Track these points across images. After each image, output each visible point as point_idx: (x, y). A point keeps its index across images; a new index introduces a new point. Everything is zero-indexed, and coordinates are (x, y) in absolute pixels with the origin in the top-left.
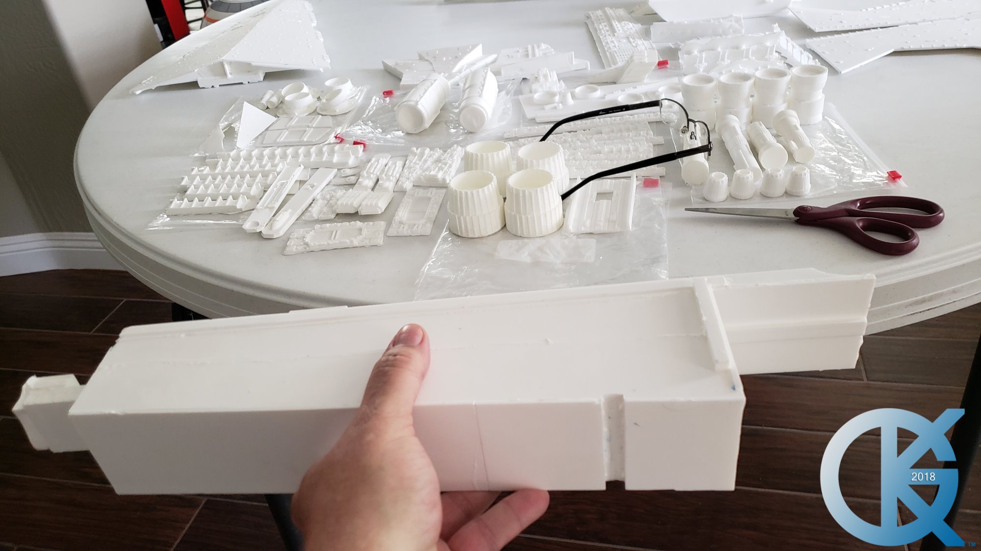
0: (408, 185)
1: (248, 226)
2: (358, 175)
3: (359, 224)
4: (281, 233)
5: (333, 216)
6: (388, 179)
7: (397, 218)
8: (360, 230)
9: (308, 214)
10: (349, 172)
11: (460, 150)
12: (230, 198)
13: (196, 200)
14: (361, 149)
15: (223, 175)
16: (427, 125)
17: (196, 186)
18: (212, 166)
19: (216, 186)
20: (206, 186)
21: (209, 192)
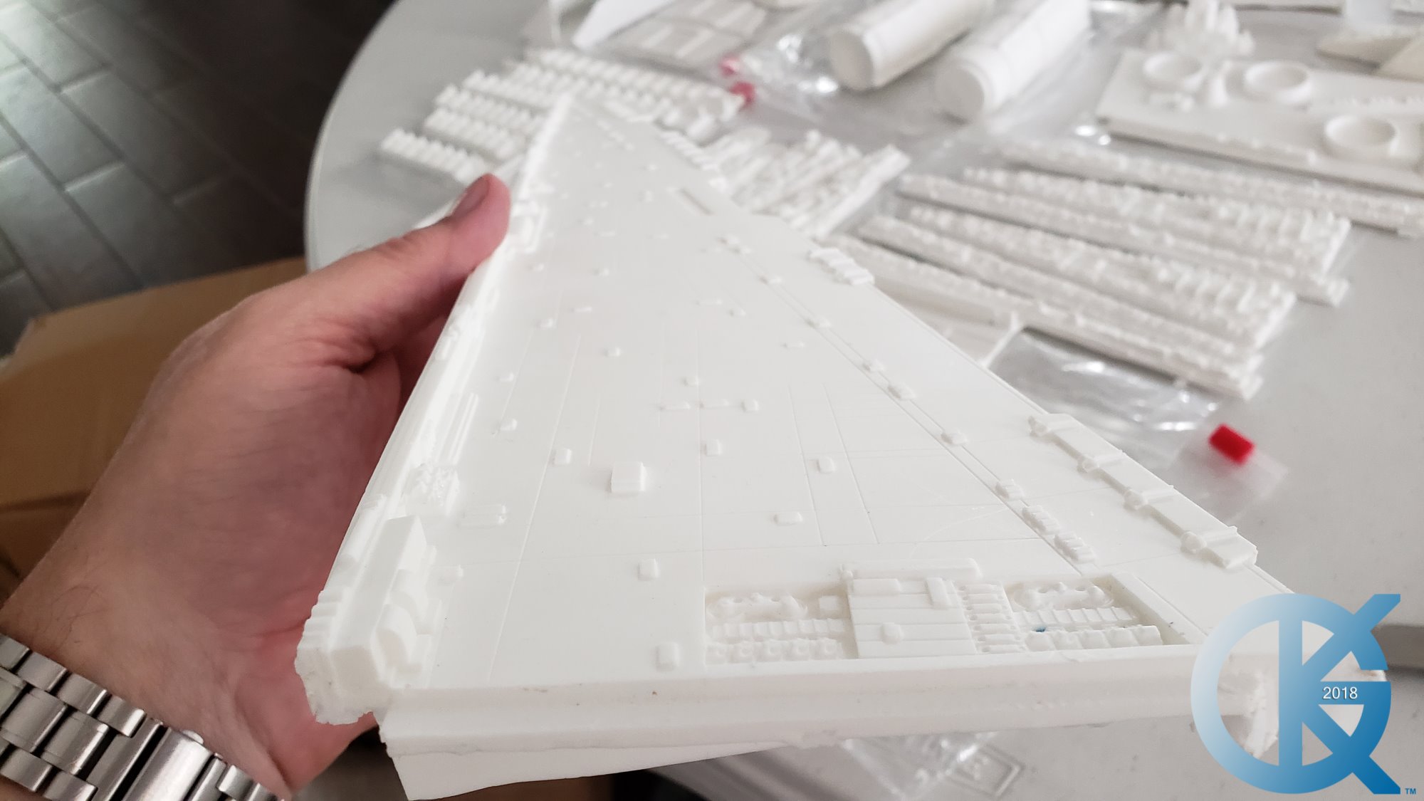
11: (892, 162)
12: (462, 154)
13: (422, 142)
14: (732, 106)
15: (499, 100)
16: (879, 80)
17: (450, 112)
18: (505, 75)
19: (472, 120)
20: (461, 116)
21: (454, 130)
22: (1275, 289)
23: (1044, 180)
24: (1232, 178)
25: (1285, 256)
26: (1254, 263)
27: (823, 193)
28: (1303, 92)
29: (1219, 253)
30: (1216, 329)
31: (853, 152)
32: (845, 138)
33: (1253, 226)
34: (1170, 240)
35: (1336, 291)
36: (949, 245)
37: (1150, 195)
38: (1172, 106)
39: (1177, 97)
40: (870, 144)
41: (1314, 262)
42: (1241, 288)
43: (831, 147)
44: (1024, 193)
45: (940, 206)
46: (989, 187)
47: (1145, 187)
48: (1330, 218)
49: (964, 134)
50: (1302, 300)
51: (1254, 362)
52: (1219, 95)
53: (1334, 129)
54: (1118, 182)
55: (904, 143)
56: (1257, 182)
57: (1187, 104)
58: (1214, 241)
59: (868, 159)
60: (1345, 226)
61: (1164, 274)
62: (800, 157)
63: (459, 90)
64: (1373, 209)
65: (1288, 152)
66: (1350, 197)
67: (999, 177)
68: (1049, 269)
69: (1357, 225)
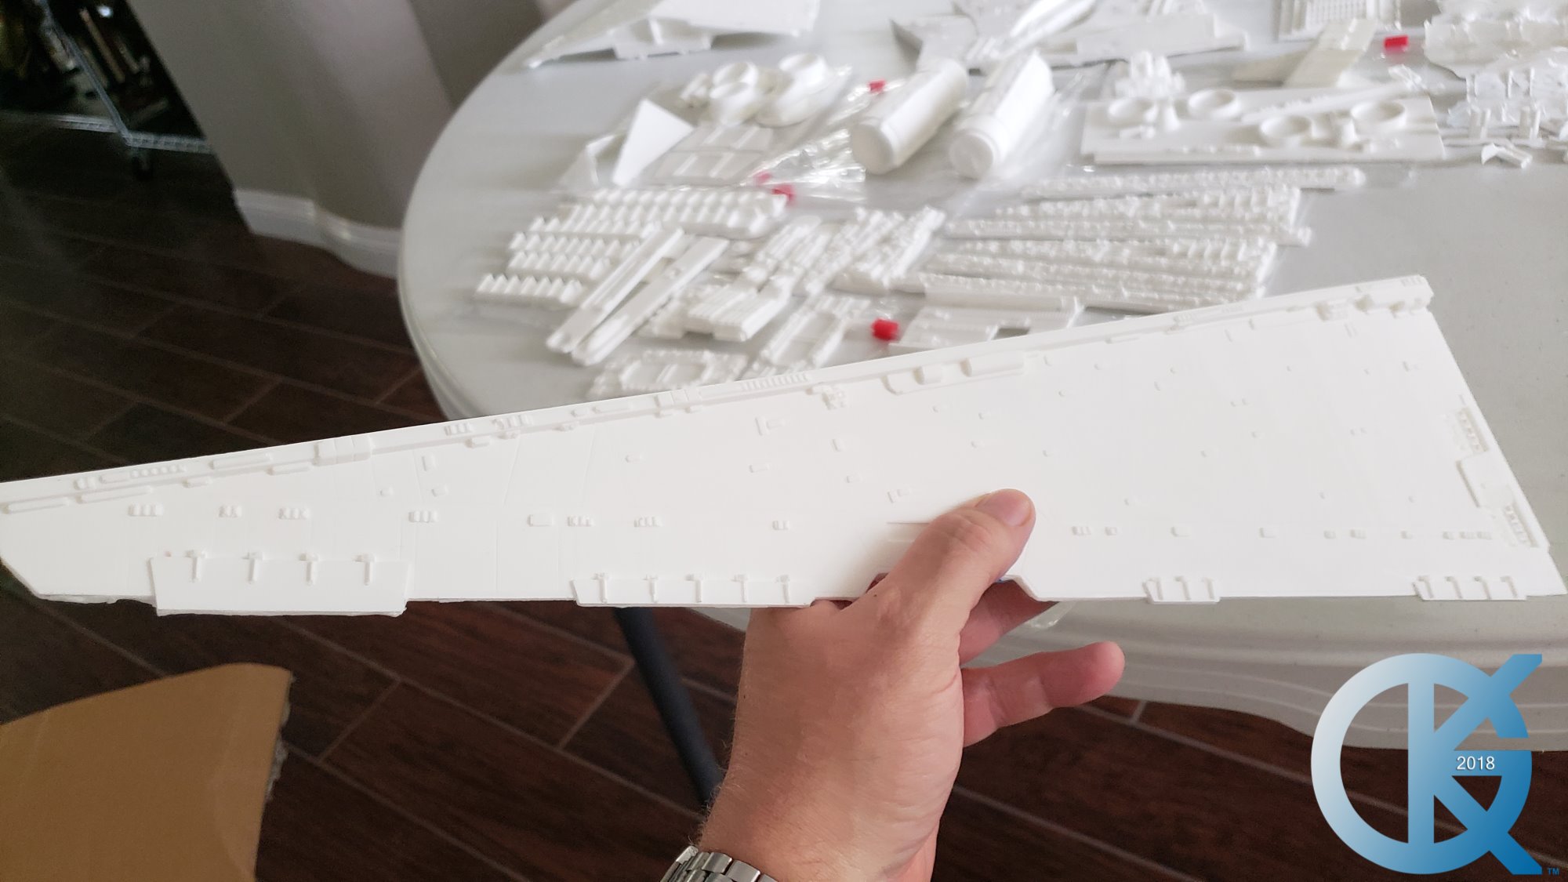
0: (814, 287)
1: (554, 341)
2: (749, 257)
3: (707, 356)
4: (598, 358)
5: (678, 335)
6: (790, 272)
7: (765, 353)
8: (701, 368)
9: (647, 327)
10: (743, 247)
11: (932, 218)
12: (558, 282)
13: (514, 280)
14: (779, 203)
15: (569, 236)
16: (898, 161)
17: (527, 253)
18: (564, 216)
19: (552, 256)
20: (539, 254)
21: (539, 266)
22: (1261, 242)
23: (1060, 205)
24: (1204, 177)
25: (1261, 219)
26: (1241, 229)
27: (887, 249)
28: (1234, 108)
29: (1212, 227)
30: (1228, 274)
31: (897, 217)
32: (887, 207)
33: (1231, 204)
34: (1172, 226)
35: (1305, 236)
36: (1004, 263)
37: (1145, 199)
38: (1138, 136)
39: (1141, 129)
40: (910, 209)
41: (1281, 218)
42: (1236, 247)
43: (877, 217)
44: (1046, 217)
45: (985, 239)
46: (1017, 218)
47: (1140, 195)
48: (1285, 188)
49: (981, 188)
50: (1281, 247)
52: (1173, 121)
53: (1267, 127)
54: (1119, 196)
55: (936, 203)
56: (1224, 175)
57: (1151, 132)
58: (1206, 220)
59: (912, 219)
60: (1297, 192)
61: (1176, 248)
62: (856, 228)
63: (527, 236)
64: (1313, 178)
65: (1238, 151)
66: (1294, 173)
67: (1025, 210)
68: (1087, 262)
69: (1305, 190)
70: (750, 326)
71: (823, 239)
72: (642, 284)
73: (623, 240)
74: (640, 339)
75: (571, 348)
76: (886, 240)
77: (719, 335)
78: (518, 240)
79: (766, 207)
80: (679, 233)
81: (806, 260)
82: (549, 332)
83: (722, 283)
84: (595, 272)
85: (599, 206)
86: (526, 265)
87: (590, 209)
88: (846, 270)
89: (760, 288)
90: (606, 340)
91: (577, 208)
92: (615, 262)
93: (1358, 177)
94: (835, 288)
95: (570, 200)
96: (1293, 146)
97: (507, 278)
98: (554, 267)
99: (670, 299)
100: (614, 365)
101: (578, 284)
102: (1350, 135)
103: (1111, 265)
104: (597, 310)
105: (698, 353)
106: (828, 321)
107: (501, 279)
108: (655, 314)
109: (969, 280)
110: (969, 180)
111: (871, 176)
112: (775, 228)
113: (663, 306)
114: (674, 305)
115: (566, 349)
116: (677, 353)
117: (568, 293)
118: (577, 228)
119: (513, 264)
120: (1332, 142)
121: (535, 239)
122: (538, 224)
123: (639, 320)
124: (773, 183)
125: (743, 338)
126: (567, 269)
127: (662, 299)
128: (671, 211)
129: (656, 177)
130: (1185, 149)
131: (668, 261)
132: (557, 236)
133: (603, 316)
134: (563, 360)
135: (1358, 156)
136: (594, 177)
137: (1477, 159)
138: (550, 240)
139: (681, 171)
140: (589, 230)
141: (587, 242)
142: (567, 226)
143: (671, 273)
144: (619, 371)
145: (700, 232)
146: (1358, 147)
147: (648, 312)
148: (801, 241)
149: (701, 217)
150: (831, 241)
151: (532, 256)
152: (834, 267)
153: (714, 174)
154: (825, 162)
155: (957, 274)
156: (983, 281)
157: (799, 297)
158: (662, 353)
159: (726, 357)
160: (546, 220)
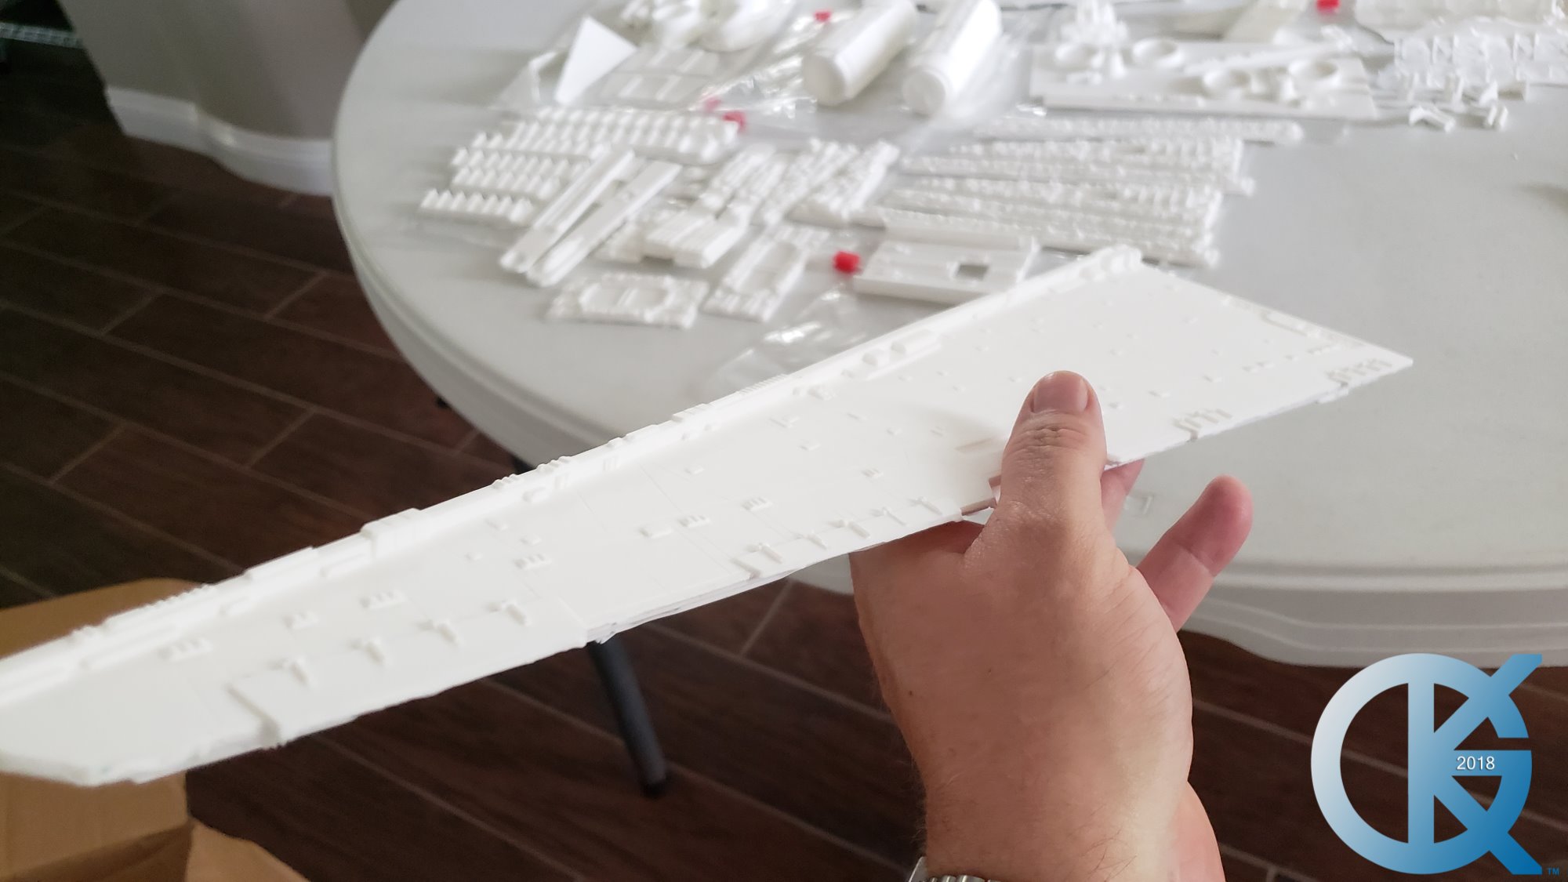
0: (773, 217)
1: (508, 260)
2: (704, 183)
3: (668, 281)
4: (554, 279)
5: (636, 259)
6: (747, 200)
7: (727, 280)
8: (662, 294)
9: (603, 250)
10: (697, 173)
11: (886, 153)
12: (507, 201)
13: (460, 197)
14: (731, 130)
15: (515, 154)
16: (850, 92)
17: (471, 170)
18: (507, 133)
19: (498, 174)
20: (485, 172)
21: (485, 183)
22: (1207, 190)
23: (1013, 146)
24: (1151, 125)
25: (1207, 168)
26: (1187, 177)
27: (843, 181)
28: (1177, 59)
29: (1160, 174)
30: (1177, 220)
31: (852, 150)
32: (843, 140)
33: (1178, 152)
34: (1122, 171)
35: (1248, 186)
36: (961, 200)
37: (1095, 144)
38: (1086, 81)
39: (1088, 74)
40: (865, 143)
41: (1227, 168)
42: (1184, 194)
43: (833, 149)
44: (1000, 157)
45: (941, 176)
46: (971, 156)
47: (1091, 139)
48: (1228, 139)
49: (934, 125)
50: (1227, 196)
51: (1208, 239)
52: (1118, 68)
53: (1210, 79)
54: (1070, 139)
55: (890, 137)
56: (1170, 124)
57: (1097, 78)
58: (1154, 167)
59: (867, 153)
60: (1239, 144)
61: (1127, 193)
62: (811, 160)
63: (470, 151)
64: (1255, 131)
65: (1183, 101)
66: (1237, 125)
67: (978, 149)
68: (1041, 203)
69: (1248, 143)
70: (711, 253)
71: (778, 169)
72: (595, 206)
73: (572, 160)
74: (596, 261)
75: (526, 268)
76: (842, 173)
77: (680, 261)
78: (460, 157)
79: (718, 134)
80: (629, 156)
81: (762, 189)
82: (500, 252)
83: (678, 209)
84: (545, 191)
85: (544, 124)
86: (471, 181)
87: (534, 128)
88: (804, 200)
89: (719, 214)
90: (562, 262)
91: (521, 126)
92: (565, 184)
93: (1296, 132)
94: (792, 217)
95: (513, 116)
96: (1235, 99)
97: (453, 194)
98: (501, 185)
99: (624, 223)
100: (571, 287)
101: (528, 203)
102: (1289, 91)
103: (1065, 206)
104: (550, 230)
105: (659, 278)
106: (788, 252)
107: (446, 195)
108: (610, 237)
109: (928, 216)
110: (921, 116)
111: (822, 107)
112: (727, 156)
113: (618, 229)
114: (630, 229)
115: (522, 269)
116: (637, 278)
117: (517, 213)
118: (523, 146)
119: (457, 180)
120: (1271, 96)
121: (478, 156)
122: (480, 140)
123: (594, 242)
124: (725, 109)
125: (704, 265)
126: (515, 187)
127: (617, 222)
128: (619, 134)
129: (600, 95)
130: (1132, 97)
131: (620, 184)
132: (502, 153)
133: (557, 237)
134: (518, 280)
135: (1295, 112)
136: (536, 94)
137: (1405, 120)
138: (494, 157)
139: (627, 92)
140: (536, 147)
141: (533, 161)
142: (511, 143)
143: (623, 195)
144: (577, 294)
145: (650, 156)
146: (1296, 103)
147: (603, 233)
148: (757, 169)
149: (652, 139)
150: (786, 172)
151: (477, 173)
152: (792, 197)
153: (661, 96)
154: (775, 90)
155: (917, 209)
156: (941, 218)
157: (757, 227)
158: (621, 277)
159: (687, 283)
160: (489, 137)
